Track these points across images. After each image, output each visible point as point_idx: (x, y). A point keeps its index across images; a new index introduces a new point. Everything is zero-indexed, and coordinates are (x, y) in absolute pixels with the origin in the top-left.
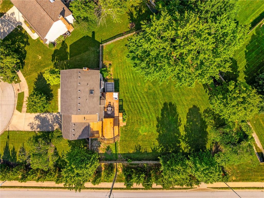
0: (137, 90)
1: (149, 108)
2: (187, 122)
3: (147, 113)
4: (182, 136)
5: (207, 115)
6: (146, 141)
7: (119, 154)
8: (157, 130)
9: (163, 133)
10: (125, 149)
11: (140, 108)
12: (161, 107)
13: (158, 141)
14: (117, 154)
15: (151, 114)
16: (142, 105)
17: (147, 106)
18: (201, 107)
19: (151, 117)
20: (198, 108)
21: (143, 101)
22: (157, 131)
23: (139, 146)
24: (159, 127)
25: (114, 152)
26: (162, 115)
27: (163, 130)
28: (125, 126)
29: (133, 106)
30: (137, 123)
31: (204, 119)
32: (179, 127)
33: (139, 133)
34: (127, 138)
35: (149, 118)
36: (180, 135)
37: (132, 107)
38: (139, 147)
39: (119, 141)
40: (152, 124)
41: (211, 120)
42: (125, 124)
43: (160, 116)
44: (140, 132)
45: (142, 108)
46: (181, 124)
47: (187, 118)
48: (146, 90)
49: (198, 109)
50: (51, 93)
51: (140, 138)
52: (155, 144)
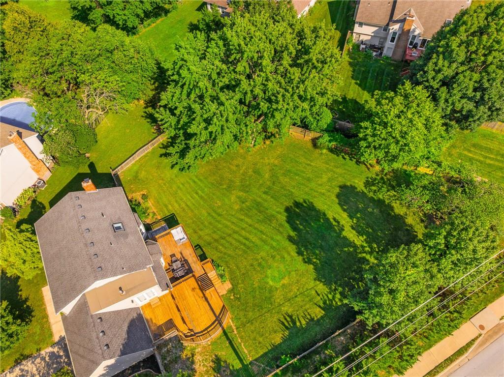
0: (219, 215)
1: (261, 232)
2: (351, 217)
3: (264, 241)
4: (363, 247)
5: (374, 188)
6: (296, 297)
7: (251, 363)
8: (304, 259)
9: (319, 260)
10: (260, 343)
11: (244, 241)
12: (283, 217)
13: (321, 281)
14: (247, 365)
15: (272, 239)
16: (243, 233)
17: (255, 231)
18: (354, 183)
19: (274, 244)
20: (351, 185)
21: (244, 227)
22: (305, 262)
23: (288, 316)
24: (305, 253)
25: (237, 365)
26: (295, 229)
27: (316, 255)
28: (231, 291)
29: (227, 245)
30: (255, 269)
31: (375, 197)
32: (344, 233)
33: (271, 287)
34: (251, 314)
35: (272, 247)
36: (355, 247)
37: (226, 248)
38: (289, 319)
39: (236, 332)
40: (286, 256)
41: (388, 193)
42: (230, 286)
43: (293, 234)
44: (271, 283)
45: (247, 239)
46: (343, 226)
47: (345, 210)
48: (237, 207)
49: (353, 188)
50: (25, 306)
51: (278, 297)
52: (319, 293)
